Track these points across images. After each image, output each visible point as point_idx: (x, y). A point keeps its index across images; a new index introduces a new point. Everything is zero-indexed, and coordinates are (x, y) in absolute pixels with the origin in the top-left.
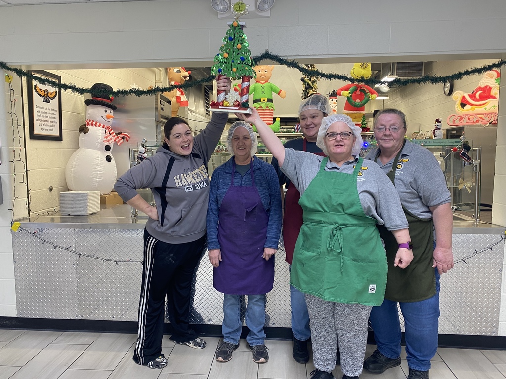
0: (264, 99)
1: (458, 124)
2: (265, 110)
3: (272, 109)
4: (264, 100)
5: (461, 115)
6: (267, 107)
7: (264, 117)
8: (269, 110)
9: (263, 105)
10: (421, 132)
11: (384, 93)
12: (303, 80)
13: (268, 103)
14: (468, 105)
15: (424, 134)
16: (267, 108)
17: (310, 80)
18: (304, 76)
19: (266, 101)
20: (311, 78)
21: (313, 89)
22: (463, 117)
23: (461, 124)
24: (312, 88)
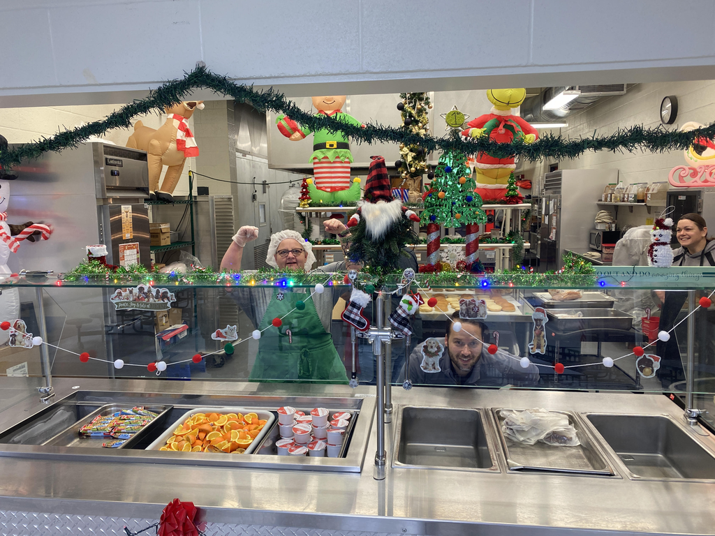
0: (331, 142)
1: (691, 183)
2: (334, 162)
3: (347, 160)
4: (332, 145)
5: (696, 166)
6: (338, 157)
7: (333, 175)
8: (341, 162)
9: (330, 154)
10: (620, 185)
11: (560, 118)
12: (401, 107)
13: (338, 150)
14: (708, 149)
15: (626, 187)
16: (338, 160)
17: (414, 107)
18: (403, 101)
19: (335, 146)
20: (415, 105)
21: (420, 125)
22: (699, 170)
23: (695, 184)
24: (417, 122)
